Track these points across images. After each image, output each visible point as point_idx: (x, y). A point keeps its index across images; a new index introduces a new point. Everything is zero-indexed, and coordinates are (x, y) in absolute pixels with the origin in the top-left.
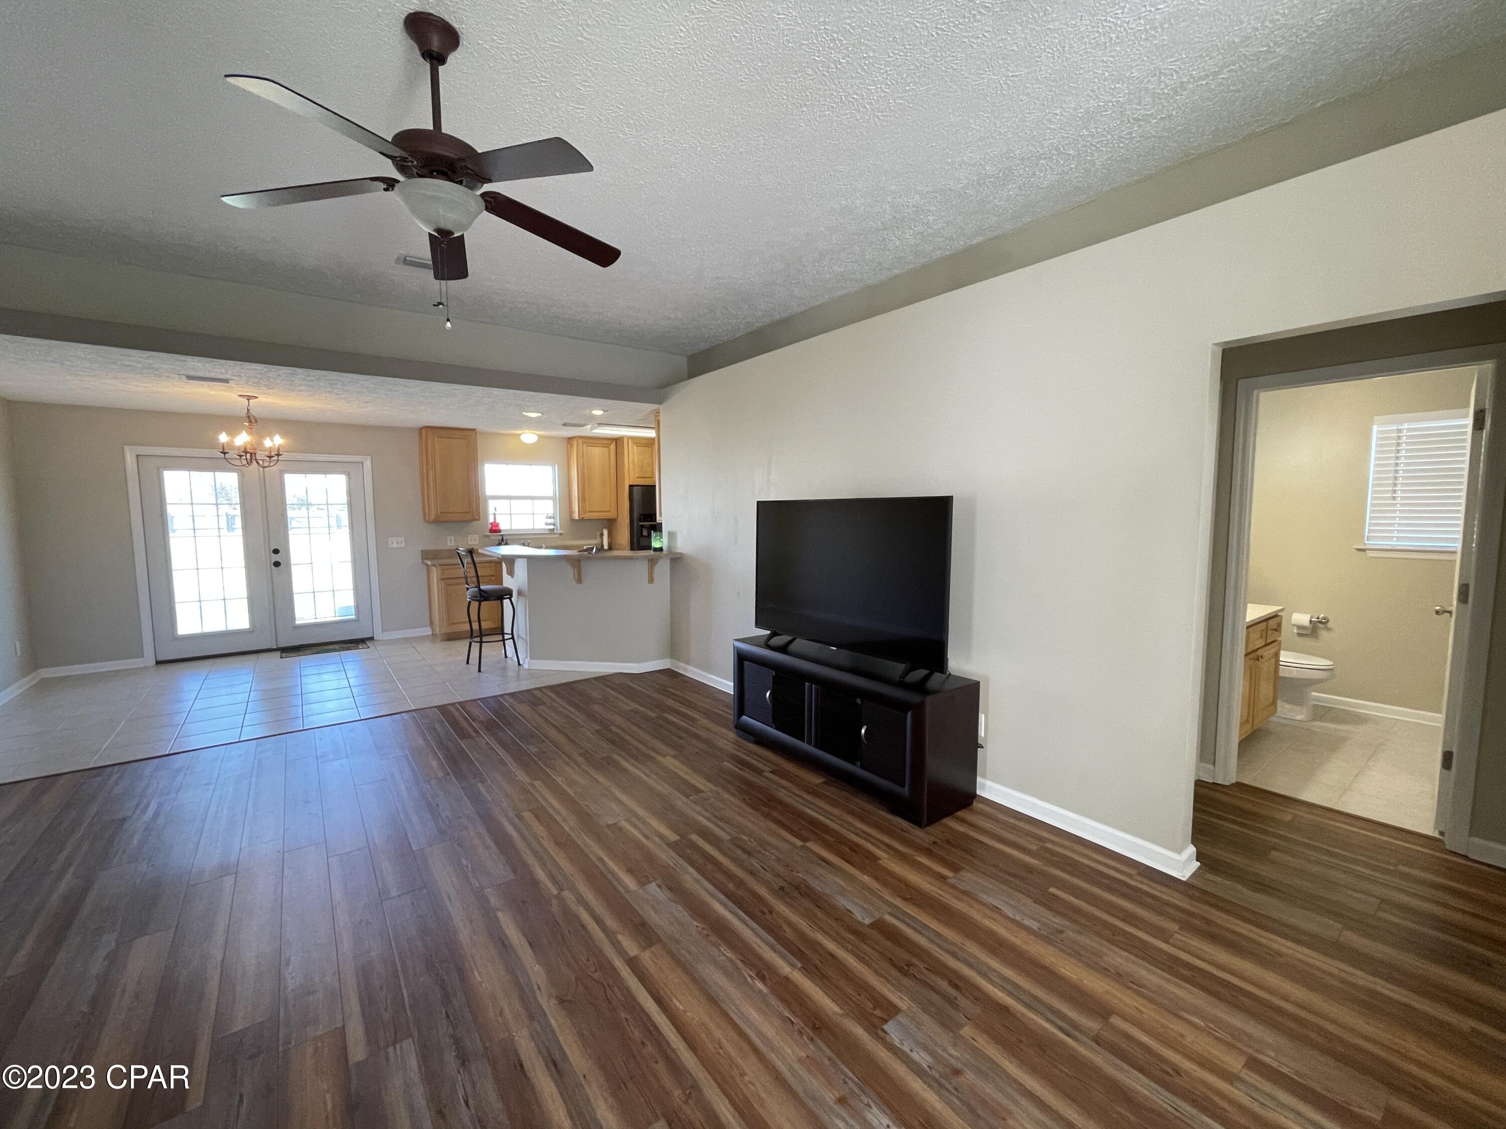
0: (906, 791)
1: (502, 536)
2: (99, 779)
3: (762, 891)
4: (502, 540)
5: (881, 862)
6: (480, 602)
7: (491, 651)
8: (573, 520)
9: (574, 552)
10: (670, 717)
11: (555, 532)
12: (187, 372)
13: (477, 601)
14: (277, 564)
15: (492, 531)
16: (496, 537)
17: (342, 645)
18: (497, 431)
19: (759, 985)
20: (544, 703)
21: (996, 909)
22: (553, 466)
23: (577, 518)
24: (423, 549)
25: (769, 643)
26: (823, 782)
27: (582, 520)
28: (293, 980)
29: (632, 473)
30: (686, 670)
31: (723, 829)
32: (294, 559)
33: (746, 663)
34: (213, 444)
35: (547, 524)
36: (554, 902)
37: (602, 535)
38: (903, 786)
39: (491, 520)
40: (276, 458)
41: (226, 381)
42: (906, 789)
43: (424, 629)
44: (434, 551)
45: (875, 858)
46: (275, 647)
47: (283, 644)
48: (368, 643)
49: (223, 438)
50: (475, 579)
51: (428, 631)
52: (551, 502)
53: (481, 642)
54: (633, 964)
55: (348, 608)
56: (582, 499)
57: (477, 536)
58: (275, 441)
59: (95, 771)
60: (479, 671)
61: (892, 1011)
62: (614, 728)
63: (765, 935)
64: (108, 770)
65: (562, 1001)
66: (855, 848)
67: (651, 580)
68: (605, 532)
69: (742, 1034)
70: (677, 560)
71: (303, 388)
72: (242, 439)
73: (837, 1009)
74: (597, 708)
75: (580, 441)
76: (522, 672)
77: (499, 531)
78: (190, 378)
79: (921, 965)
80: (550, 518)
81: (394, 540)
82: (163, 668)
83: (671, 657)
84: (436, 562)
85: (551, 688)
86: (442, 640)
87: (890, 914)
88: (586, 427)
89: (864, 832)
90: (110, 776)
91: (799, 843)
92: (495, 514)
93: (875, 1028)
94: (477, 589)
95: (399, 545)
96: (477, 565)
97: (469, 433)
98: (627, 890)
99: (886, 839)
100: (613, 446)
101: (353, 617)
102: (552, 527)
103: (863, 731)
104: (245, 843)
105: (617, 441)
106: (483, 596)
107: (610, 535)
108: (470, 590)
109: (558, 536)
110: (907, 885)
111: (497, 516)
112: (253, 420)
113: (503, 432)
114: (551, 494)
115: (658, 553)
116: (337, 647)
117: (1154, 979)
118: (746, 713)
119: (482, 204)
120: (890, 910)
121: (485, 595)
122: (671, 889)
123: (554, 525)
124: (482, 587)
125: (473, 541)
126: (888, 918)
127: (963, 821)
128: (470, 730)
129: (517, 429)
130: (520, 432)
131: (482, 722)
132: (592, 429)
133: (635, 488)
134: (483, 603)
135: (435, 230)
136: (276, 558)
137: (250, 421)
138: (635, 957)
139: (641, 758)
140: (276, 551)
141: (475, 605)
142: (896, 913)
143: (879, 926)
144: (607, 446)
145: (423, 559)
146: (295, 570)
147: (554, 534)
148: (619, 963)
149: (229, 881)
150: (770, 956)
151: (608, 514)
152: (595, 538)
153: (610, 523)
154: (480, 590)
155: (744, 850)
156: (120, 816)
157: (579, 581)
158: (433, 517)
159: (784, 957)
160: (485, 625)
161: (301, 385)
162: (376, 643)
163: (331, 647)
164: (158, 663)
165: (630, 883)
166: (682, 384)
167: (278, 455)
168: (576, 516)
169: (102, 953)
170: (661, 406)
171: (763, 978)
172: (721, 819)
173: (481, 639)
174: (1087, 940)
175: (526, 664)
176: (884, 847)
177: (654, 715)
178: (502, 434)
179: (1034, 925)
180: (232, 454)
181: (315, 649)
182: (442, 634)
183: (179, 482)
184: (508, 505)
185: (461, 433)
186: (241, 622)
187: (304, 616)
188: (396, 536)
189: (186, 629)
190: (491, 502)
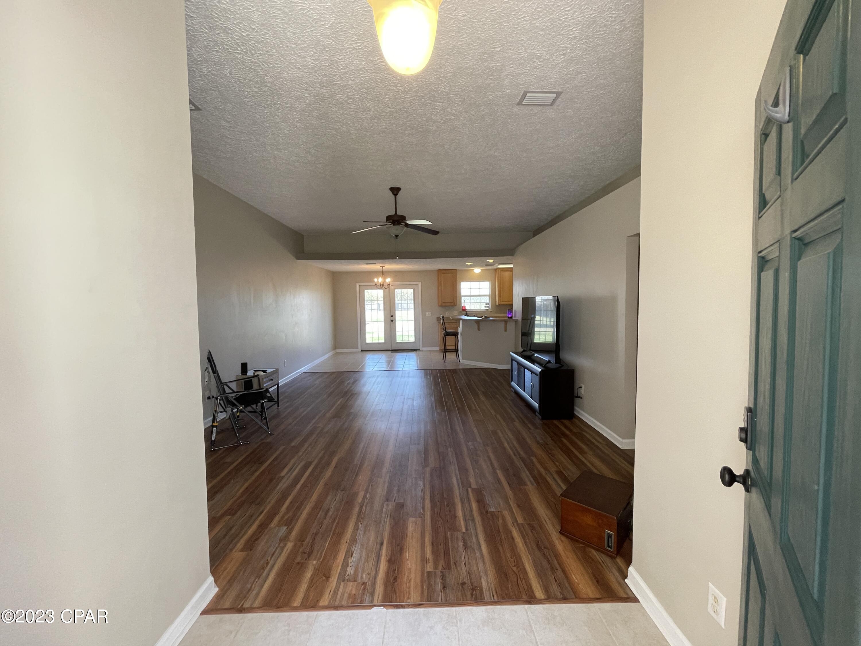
1: (466, 312)
2: (343, 374)
6: (446, 336)
9: (476, 318)
14: (392, 321)
15: (462, 310)
16: (464, 312)
17: (409, 351)
22: (489, 281)
24: (437, 316)
25: (522, 354)
27: (499, 305)
32: (397, 319)
33: (513, 361)
34: (373, 282)
35: (485, 307)
39: (463, 305)
40: (390, 285)
41: (375, 264)
44: (441, 317)
46: (390, 349)
47: (393, 349)
48: (418, 351)
49: (376, 279)
50: (446, 328)
51: (438, 348)
52: (487, 298)
53: (446, 352)
55: (412, 338)
56: (500, 296)
57: (456, 311)
58: (388, 280)
60: (445, 361)
64: (345, 372)
71: (394, 263)
72: (380, 280)
75: (500, 270)
76: (459, 364)
77: (466, 310)
78: (367, 264)
80: (487, 304)
86: (441, 352)
88: (495, 265)
92: (464, 303)
94: (445, 331)
95: (430, 315)
97: (454, 271)
101: (414, 341)
109: (490, 312)
113: (467, 269)
114: (488, 294)
118: (513, 381)
121: (448, 334)
123: (488, 307)
124: (447, 331)
125: (455, 313)
129: (471, 268)
130: (473, 268)
135: (395, 236)
136: (392, 318)
140: (392, 316)
144: (511, 271)
145: (437, 320)
146: (397, 323)
147: (488, 311)
156: (344, 380)
157: (479, 329)
158: (440, 304)
162: (420, 351)
163: (406, 351)
164: (362, 351)
168: (497, 304)
170: (513, 257)
175: (461, 361)
178: (462, 270)
180: (379, 284)
181: (401, 351)
183: (368, 293)
184: (470, 299)
185: (451, 271)
186: (382, 341)
187: (399, 340)
188: (428, 312)
189: (369, 340)
190: (463, 298)
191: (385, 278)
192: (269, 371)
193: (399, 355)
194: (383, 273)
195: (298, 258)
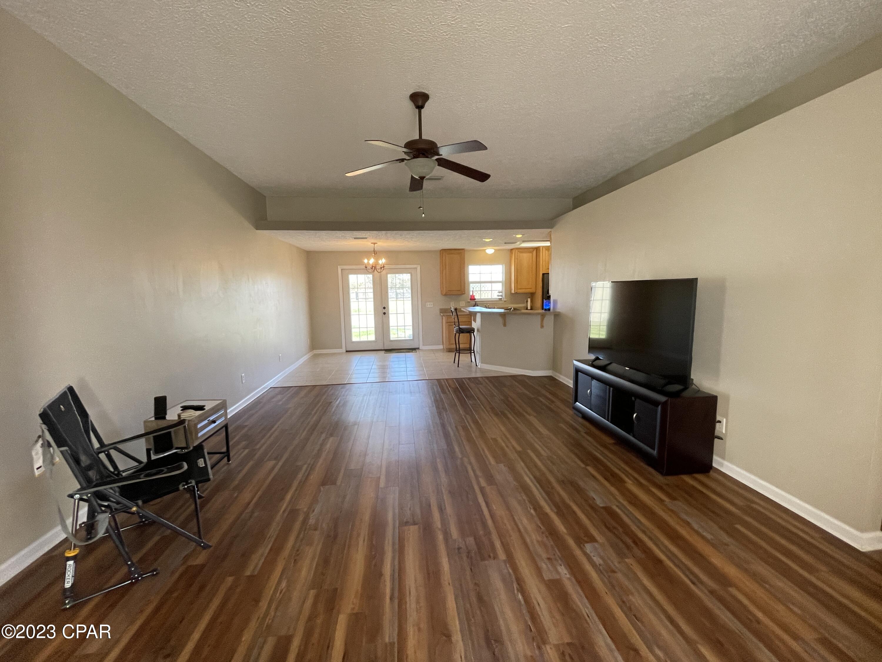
0: (655, 453)
1: (476, 302)
2: (326, 389)
3: (552, 480)
4: (476, 304)
5: (626, 484)
6: (459, 333)
7: (464, 358)
8: (511, 294)
9: (502, 311)
10: (541, 399)
11: (502, 300)
12: (354, 237)
13: (458, 333)
14: (385, 313)
15: (471, 299)
16: (473, 302)
17: (407, 350)
18: (475, 249)
19: (532, 511)
20: (482, 384)
21: (688, 524)
22: (503, 265)
23: (513, 293)
24: (441, 307)
25: (594, 363)
26: (614, 443)
27: (516, 293)
28: (368, 459)
29: (544, 267)
30: (559, 377)
31: (545, 451)
32: (390, 312)
33: (579, 373)
34: (362, 263)
35: (498, 296)
36: (459, 460)
37: (527, 301)
38: (654, 450)
39: (471, 294)
40: (383, 268)
41: (366, 238)
42: (656, 451)
43: (440, 346)
44: (445, 309)
45: (622, 481)
46: (383, 349)
47: (386, 348)
48: (417, 350)
49: (366, 261)
50: (458, 323)
51: (441, 347)
52: (501, 284)
53: (459, 353)
54: (482, 489)
55: (410, 335)
56: (516, 283)
57: (464, 302)
58: (382, 261)
59: (325, 386)
60: (458, 366)
61: (592, 539)
62: (510, 399)
63: (544, 494)
64: (329, 386)
65: (450, 492)
66: (614, 475)
67: (542, 327)
68: (529, 300)
69: (516, 524)
70: (557, 315)
71: (391, 238)
72: (372, 261)
73: (565, 531)
74: (506, 390)
75: (517, 251)
76: (477, 369)
77: (475, 299)
78: (355, 238)
79: (621, 530)
80: (500, 292)
81: (428, 304)
82: (348, 353)
83: (553, 370)
84: (445, 314)
85: (487, 378)
86: (446, 352)
87: (617, 506)
88: (516, 244)
89: (624, 470)
90: (329, 388)
91: (583, 466)
92: (473, 291)
93: (580, 542)
94: (458, 327)
95: (430, 306)
96: (459, 316)
97: (461, 251)
98: (490, 464)
99: (636, 475)
100: (535, 252)
101: (412, 338)
102: (501, 297)
103: (635, 415)
104: (362, 416)
105: (537, 249)
106: (461, 331)
107: (532, 301)
108: (456, 328)
109: (503, 302)
110: (636, 497)
111: (474, 292)
112: (376, 253)
113: (477, 249)
114: (501, 280)
115: (547, 312)
116: (405, 351)
117: (780, 584)
118: (578, 400)
119: (437, 163)
120: (617, 504)
121: (462, 330)
122: (509, 468)
123: (502, 296)
124: (460, 327)
125: (459, 304)
126: (614, 507)
127: (696, 479)
128: (447, 391)
129: (483, 247)
130: (486, 248)
131: (453, 388)
132: (520, 244)
133: (545, 275)
134: (461, 334)
135: (419, 177)
136: (384, 311)
137: (375, 254)
138: (483, 487)
139: (518, 414)
140: (384, 308)
141: (457, 335)
142: (621, 506)
143: (608, 510)
144: (532, 252)
145: (441, 313)
146: (391, 316)
147: (501, 301)
148: (476, 488)
149: (356, 426)
150: (543, 503)
151: (530, 290)
152: (524, 303)
153: (532, 295)
154: (460, 328)
155: (552, 462)
156: (331, 401)
157: (505, 325)
158: (444, 293)
159: (549, 505)
160: (461, 346)
161: (390, 237)
162: (420, 350)
163: (401, 351)
164: (347, 351)
165: (492, 461)
166: (564, 216)
167: (384, 267)
169: (322, 439)
170: (552, 230)
171: (535, 509)
172: (546, 447)
173: (459, 352)
174: (743, 554)
175: (479, 365)
176: (632, 479)
177: (533, 396)
178: (477, 250)
179: (709, 536)
180: (369, 267)
181: (397, 351)
182: (446, 348)
183: (353, 279)
184: (479, 286)
185: (457, 251)
186: (372, 338)
187: (393, 336)
188: (429, 302)
189: (355, 339)
190: (471, 285)
191: (377, 259)
192: (209, 405)
193: (393, 356)
194: (375, 253)
195: (258, 228)
